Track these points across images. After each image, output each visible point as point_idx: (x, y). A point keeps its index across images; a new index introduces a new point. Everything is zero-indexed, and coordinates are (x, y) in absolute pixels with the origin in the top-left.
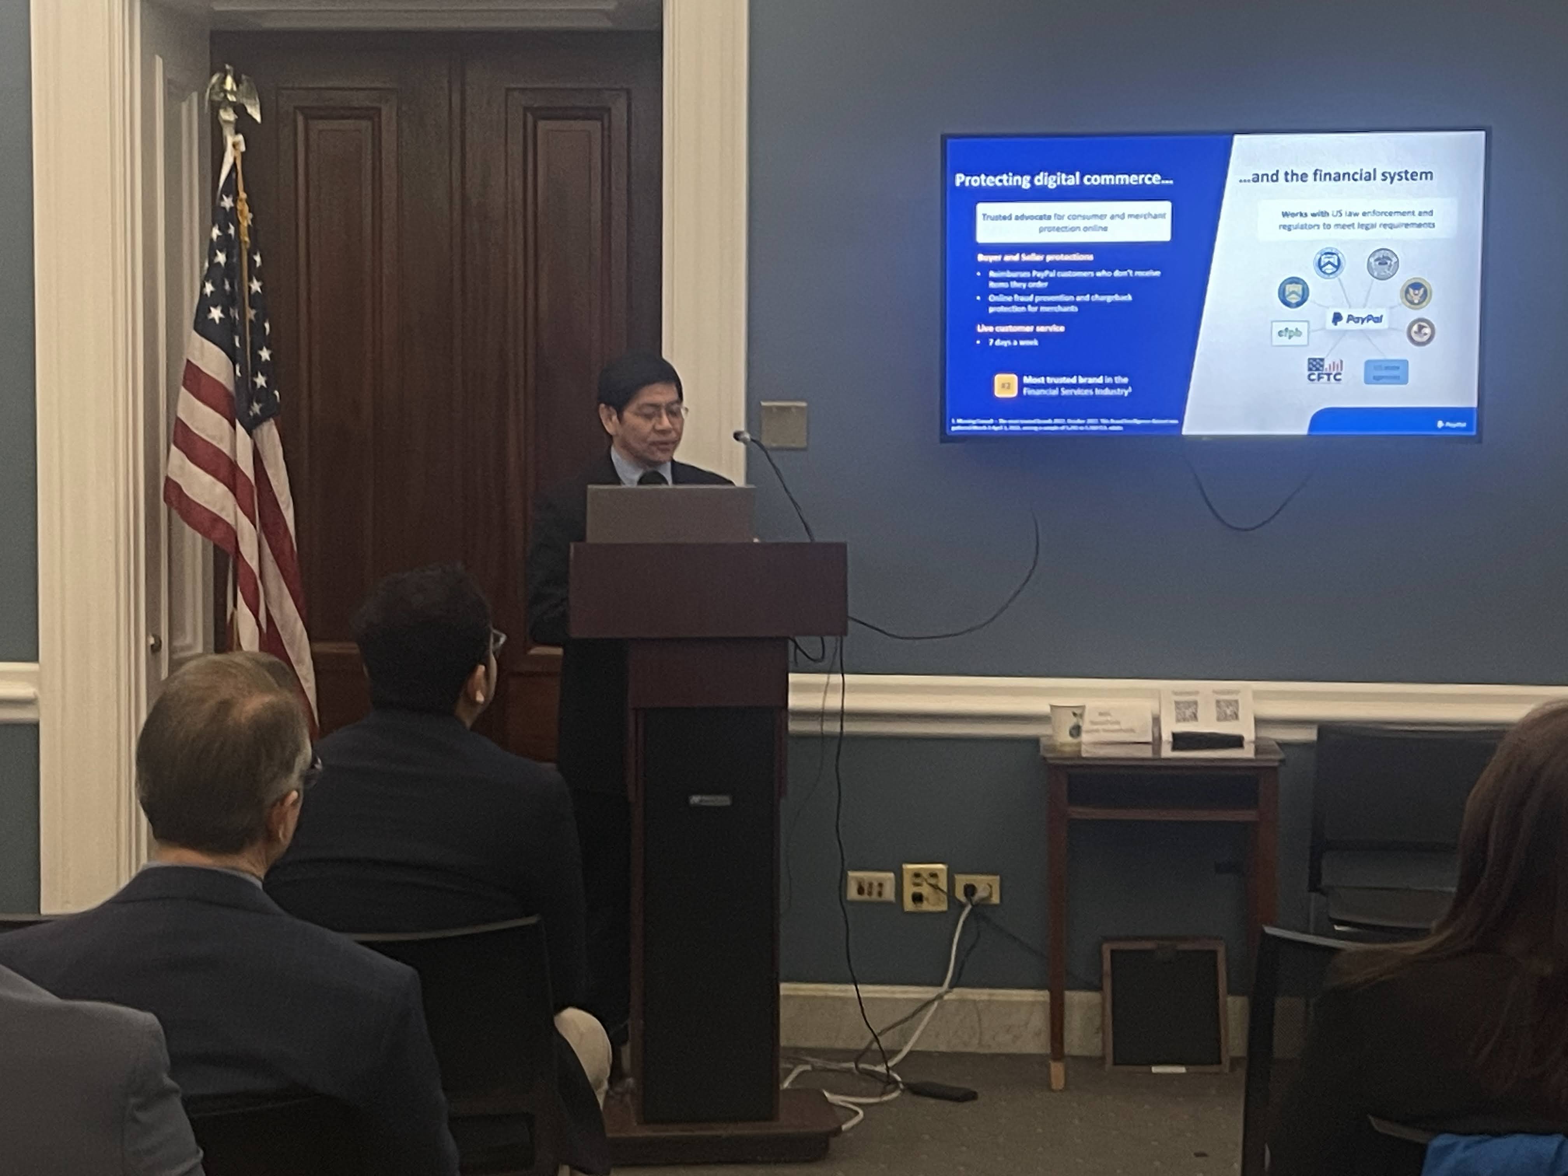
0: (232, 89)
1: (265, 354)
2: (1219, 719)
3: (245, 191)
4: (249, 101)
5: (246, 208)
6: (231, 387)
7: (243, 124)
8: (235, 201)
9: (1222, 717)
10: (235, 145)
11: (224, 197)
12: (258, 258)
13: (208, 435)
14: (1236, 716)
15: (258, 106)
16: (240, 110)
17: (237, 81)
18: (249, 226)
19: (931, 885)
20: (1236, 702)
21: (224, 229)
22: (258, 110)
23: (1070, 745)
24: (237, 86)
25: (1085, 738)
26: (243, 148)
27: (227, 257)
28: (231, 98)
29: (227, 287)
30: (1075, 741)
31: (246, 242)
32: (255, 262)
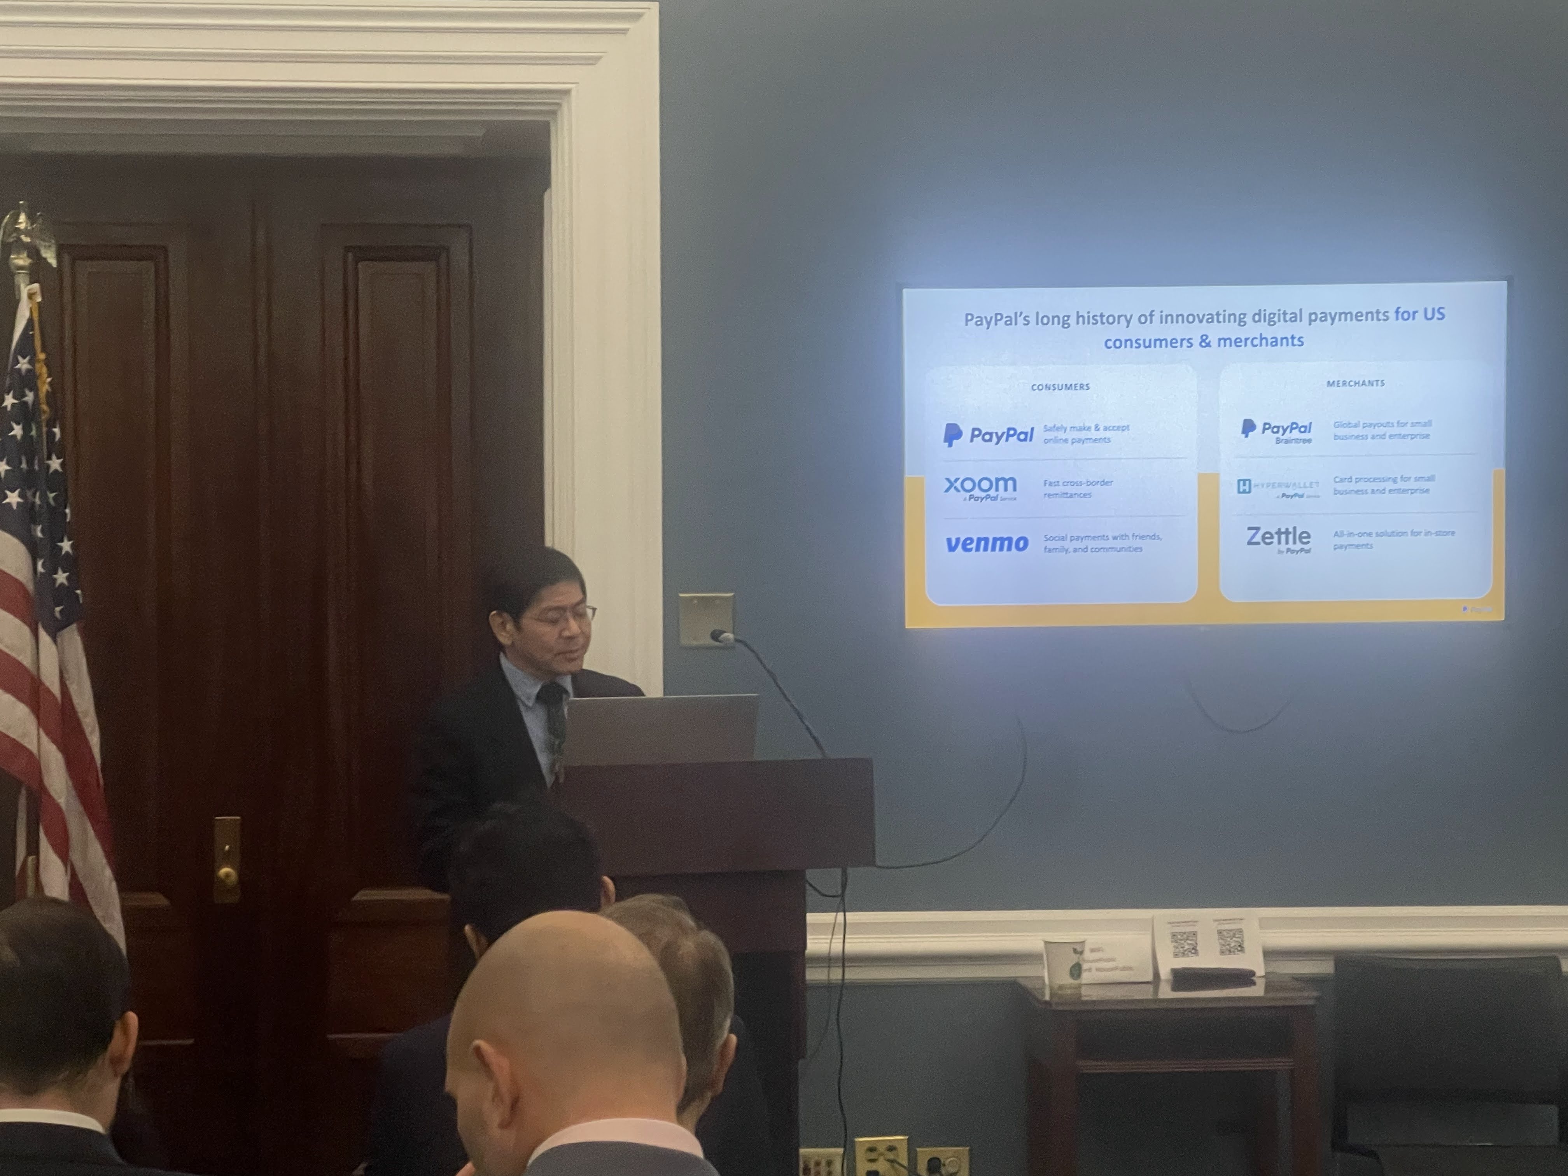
0: (26, 228)
1: (66, 546)
2: (1222, 952)
3: (44, 350)
4: (43, 243)
5: (44, 370)
6: (30, 587)
7: (38, 270)
8: (31, 362)
9: (1227, 951)
10: (31, 296)
11: (20, 358)
12: (57, 430)
13: (7, 647)
14: (1241, 948)
15: (53, 249)
16: (34, 253)
17: (31, 218)
18: (48, 392)
19: (888, 1160)
20: (1240, 931)
21: (20, 395)
22: (54, 255)
23: (1071, 987)
24: (32, 224)
25: (1086, 977)
26: (39, 299)
27: (24, 429)
28: (26, 239)
29: (24, 466)
30: (1076, 982)
31: (44, 412)
32: (54, 434)
